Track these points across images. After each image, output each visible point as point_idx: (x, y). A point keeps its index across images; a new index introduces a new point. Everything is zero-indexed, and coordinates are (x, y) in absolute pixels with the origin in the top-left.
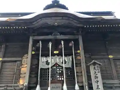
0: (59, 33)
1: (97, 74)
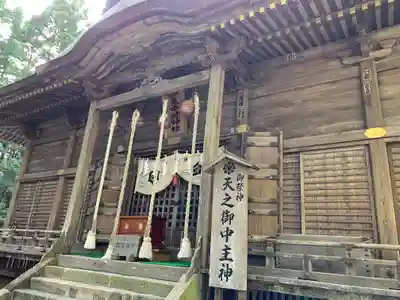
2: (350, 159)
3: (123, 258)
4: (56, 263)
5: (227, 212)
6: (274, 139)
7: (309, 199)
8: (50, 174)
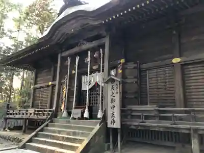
0: (84, 40)
1: (114, 97)
2: (167, 72)
3: (75, 119)
4: (52, 122)
5: (113, 99)
6: (136, 65)
7: (151, 90)
8: (46, 84)
